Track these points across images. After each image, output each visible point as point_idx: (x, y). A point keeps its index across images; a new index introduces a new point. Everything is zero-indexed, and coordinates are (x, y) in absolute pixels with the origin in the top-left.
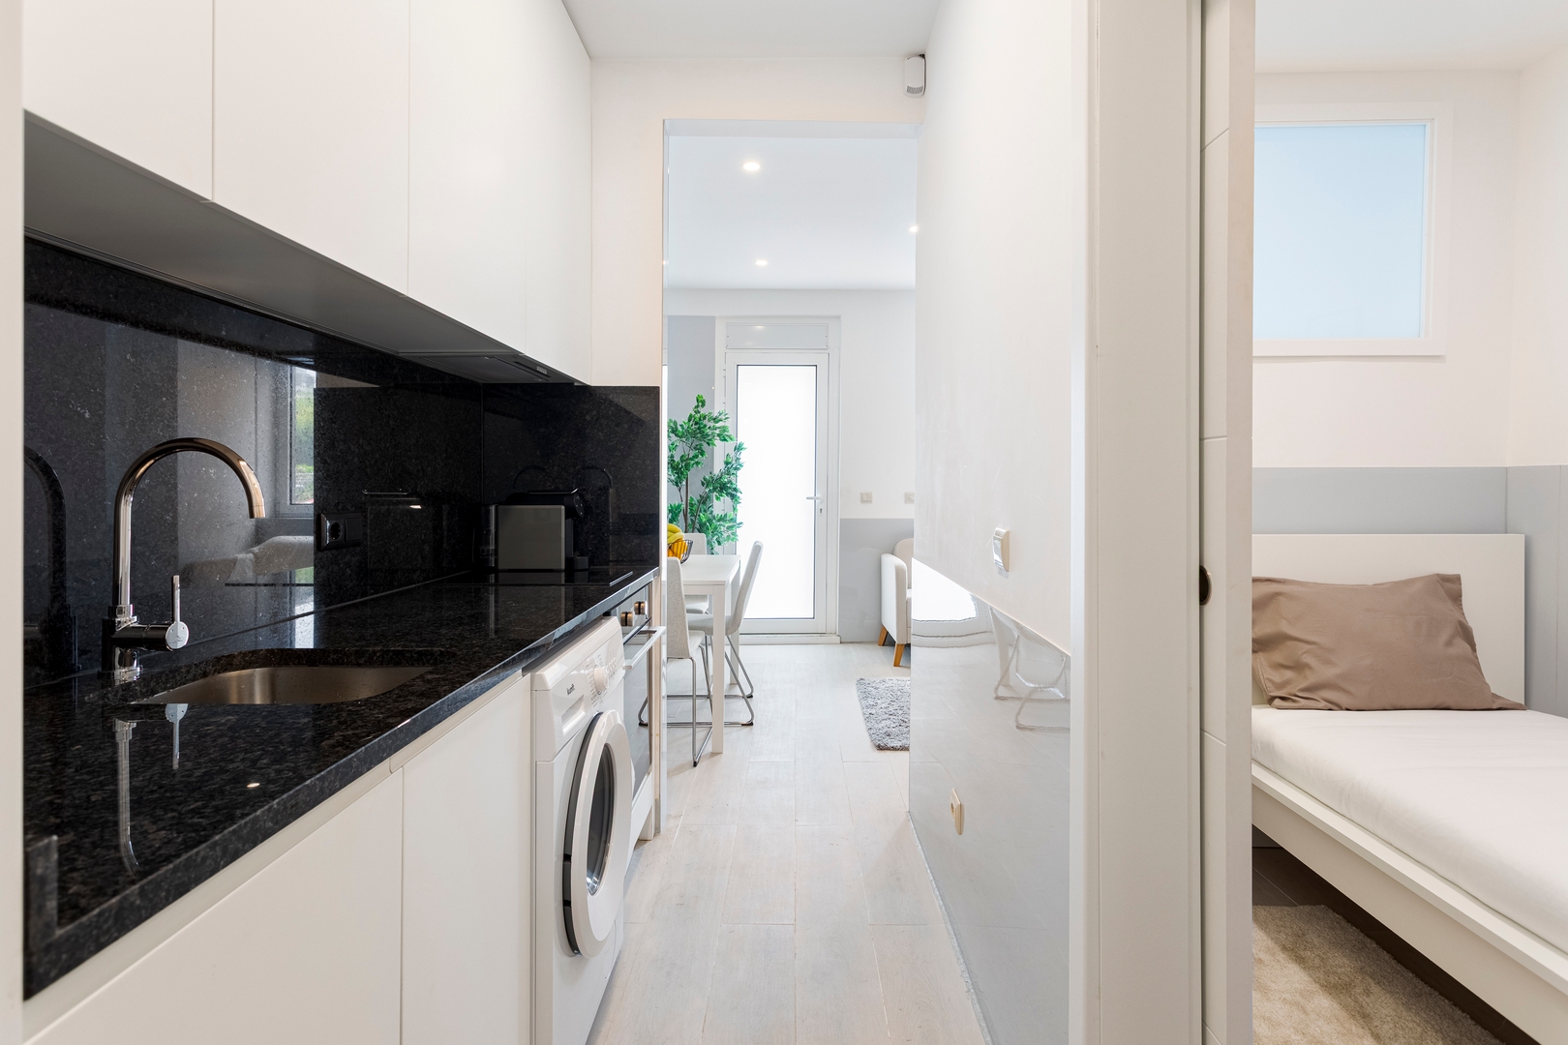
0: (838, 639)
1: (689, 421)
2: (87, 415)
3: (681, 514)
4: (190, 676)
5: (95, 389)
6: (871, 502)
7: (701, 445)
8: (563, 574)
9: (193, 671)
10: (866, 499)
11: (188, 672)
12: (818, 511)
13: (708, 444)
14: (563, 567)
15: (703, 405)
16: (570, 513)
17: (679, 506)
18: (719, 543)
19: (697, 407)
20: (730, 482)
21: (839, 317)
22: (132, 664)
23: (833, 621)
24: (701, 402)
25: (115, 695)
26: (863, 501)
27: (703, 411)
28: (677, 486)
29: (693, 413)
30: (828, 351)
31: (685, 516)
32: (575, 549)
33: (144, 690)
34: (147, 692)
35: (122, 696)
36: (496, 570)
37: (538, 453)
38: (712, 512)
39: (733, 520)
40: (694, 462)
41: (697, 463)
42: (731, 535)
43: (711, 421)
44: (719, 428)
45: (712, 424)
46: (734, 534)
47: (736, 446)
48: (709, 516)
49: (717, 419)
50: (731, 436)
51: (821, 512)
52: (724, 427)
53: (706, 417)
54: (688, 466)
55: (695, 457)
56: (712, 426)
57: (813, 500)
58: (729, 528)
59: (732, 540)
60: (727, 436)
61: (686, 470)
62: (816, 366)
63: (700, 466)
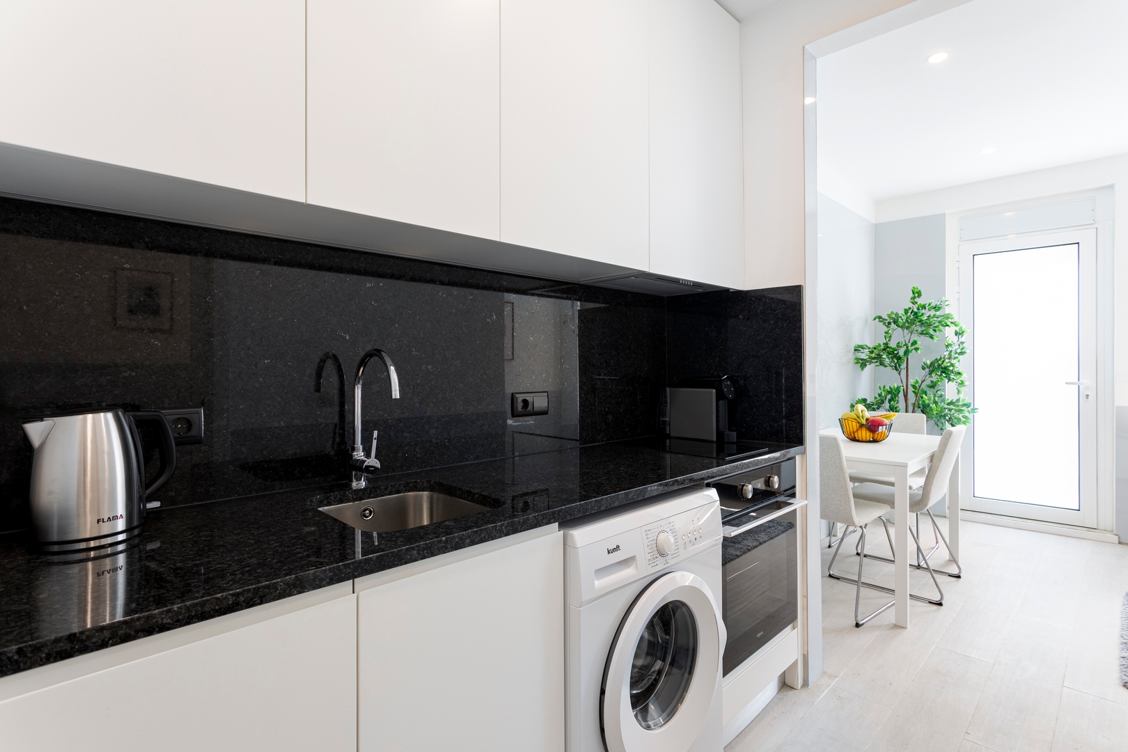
0: (1116, 539)
1: (907, 311)
2: (347, 338)
3: (901, 395)
4: (387, 492)
5: (352, 323)
8: (715, 445)
9: (389, 489)
11: (386, 489)
12: (1083, 397)
13: (938, 330)
14: (715, 439)
15: (919, 294)
16: (720, 396)
17: (898, 388)
19: (914, 298)
20: (952, 365)
21: (1112, 187)
22: (361, 480)
23: (1108, 517)
24: (917, 294)
25: (335, 498)
27: (920, 301)
28: (896, 369)
29: (911, 304)
30: (1095, 226)
31: (906, 396)
32: (732, 424)
33: (355, 497)
34: (357, 498)
35: (340, 498)
36: (669, 436)
37: (704, 347)
38: (941, 395)
39: (967, 405)
40: (913, 348)
41: (916, 349)
42: (962, 418)
43: (929, 310)
44: (941, 316)
45: (932, 313)
46: (965, 417)
47: (956, 331)
48: (934, 399)
49: (936, 308)
50: (957, 323)
51: (1087, 398)
52: (947, 314)
53: (924, 307)
54: (906, 353)
55: (915, 343)
56: (932, 315)
57: (1077, 386)
58: (960, 411)
59: (964, 423)
60: (952, 323)
61: (904, 355)
62: (1078, 243)
63: (919, 351)
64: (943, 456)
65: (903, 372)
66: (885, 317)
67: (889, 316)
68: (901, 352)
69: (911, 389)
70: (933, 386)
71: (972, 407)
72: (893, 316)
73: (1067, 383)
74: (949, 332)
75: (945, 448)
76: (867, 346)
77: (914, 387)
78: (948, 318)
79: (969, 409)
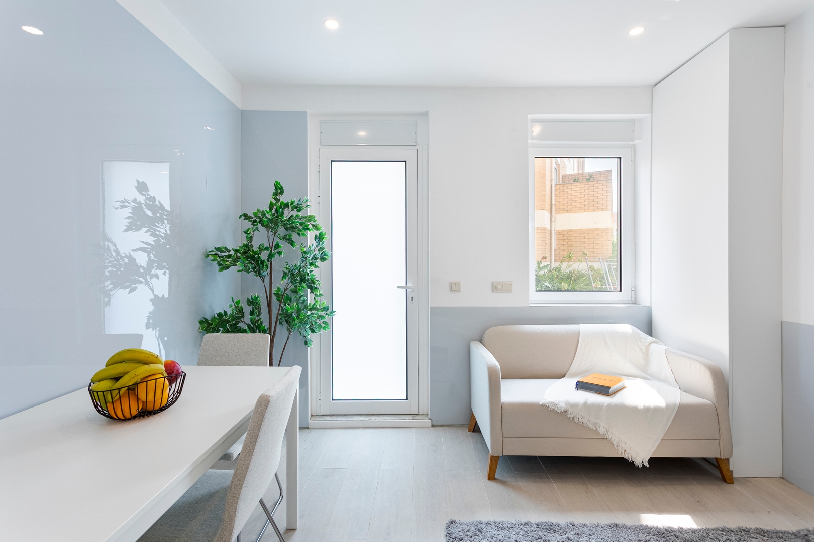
0: (429, 423)
1: (271, 209)
6: (459, 290)
7: (290, 235)
10: (454, 288)
12: (409, 299)
13: (299, 234)
15: (282, 192)
18: (313, 331)
19: (276, 194)
21: (426, 115)
23: (424, 403)
24: (279, 190)
26: (451, 290)
27: (284, 199)
28: (260, 275)
29: (274, 202)
30: (417, 147)
31: (269, 306)
38: (304, 301)
39: (325, 309)
40: (276, 251)
41: (280, 253)
42: (322, 324)
43: (292, 210)
44: (303, 218)
45: (295, 213)
46: (324, 323)
47: (316, 235)
48: (298, 306)
49: (298, 208)
50: (318, 227)
51: (412, 300)
52: (310, 216)
53: (287, 205)
54: (271, 256)
55: (277, 246)
56: (294, 215)
57: (405, 289)
58: (320, 317)
59: (324, 328)
60: (313, 226)
61: (268, 261)
62: (406, 161)
63: (282, 256)
64: (255, 445)
65: (267, 279)
66: (251, 214)
67: (255, 214)
68: (264, 256)
69: (274, 298)
70: (295, 291)
71: (330, 310)
72: (260, 215)
73: (399, 287)
74: (310, 235)
75: (259, 430)
76: (226, 248)
77: (277, 294)
78: (309, 221)
79: (328, 312)
